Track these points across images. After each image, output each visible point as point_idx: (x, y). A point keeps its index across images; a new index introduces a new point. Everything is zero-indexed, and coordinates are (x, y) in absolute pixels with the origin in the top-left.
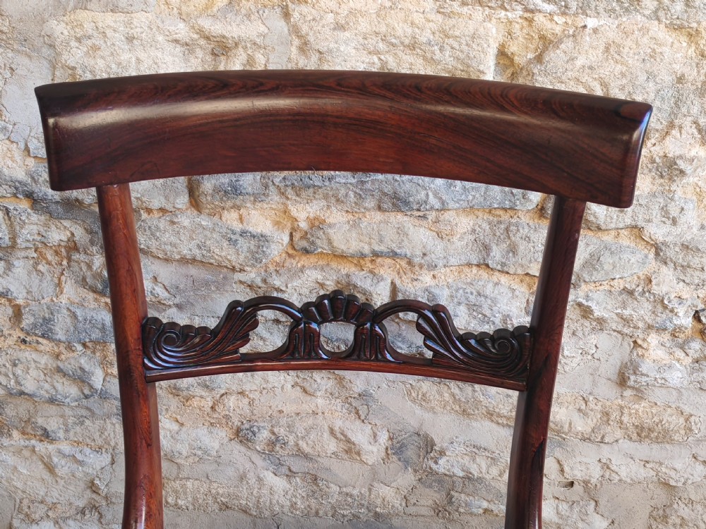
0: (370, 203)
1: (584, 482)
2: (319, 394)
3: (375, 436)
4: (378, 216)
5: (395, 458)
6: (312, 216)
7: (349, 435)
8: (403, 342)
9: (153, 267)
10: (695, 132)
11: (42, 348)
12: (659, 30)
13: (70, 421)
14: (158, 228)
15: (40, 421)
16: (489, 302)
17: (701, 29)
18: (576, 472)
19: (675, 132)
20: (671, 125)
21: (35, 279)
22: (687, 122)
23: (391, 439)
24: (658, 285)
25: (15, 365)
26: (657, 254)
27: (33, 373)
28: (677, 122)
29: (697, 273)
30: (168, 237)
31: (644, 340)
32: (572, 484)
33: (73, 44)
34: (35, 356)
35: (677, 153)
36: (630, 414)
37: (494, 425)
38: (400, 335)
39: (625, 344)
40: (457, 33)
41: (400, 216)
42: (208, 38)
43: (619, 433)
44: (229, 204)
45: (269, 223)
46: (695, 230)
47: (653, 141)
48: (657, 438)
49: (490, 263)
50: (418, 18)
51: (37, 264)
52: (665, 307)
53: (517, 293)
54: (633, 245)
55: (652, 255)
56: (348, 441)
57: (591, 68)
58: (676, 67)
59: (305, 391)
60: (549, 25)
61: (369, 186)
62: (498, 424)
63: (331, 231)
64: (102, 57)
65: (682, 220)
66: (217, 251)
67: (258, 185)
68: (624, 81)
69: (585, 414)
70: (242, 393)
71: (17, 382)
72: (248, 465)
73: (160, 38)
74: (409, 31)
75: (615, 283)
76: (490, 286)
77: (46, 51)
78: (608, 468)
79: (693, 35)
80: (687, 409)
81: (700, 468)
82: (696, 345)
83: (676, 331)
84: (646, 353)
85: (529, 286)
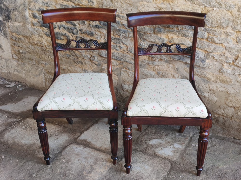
0: (180, 35)
1: (213, 90)
3: (178, 76)
4: (181, 37)
6: (171, 36)
7: (174, 75)
8: (184, 60)
9: (147, 42)
10: (232, 28)
11: (130, 54)
12: (225, 11)
13: (133, 67)
14: (148, 36)
15: (128, 66)
16: (198, 54)
17: (232, 11)
18: (212, 88)
19: (228, 28)
20: (227, 27)
21: (131, 43)
22: (230, 26)
23: (181, 77)
24: (226, 54)
25: (126, 56)
26: (226, 49)
27: (128, 58)
28: (228, 26)
29: (232, 53)
30: (150, 38)
31: (224, 64)
32: (211, 90)
33: (140, 7)
34: (129, 55)
35: (228, 31)
36: (221, 78)
37: (198, 77)
38: (183, 58)
39: (221, 65)
40: (194, 9)
41: (185, 38)
42: (159, 7)
43: (219, 81)
44: (159, 33)
45: (165, 37)
46: (232, 45)
47: (224, 29)
48: (226, 83)
49: (198, 47)
51: (131, 40)
52: (227, 58)
53: (203, 53)
54: (222, 47)
55: (225, 49)
56: (174, 77)
57: (214, 16)
58: (228, 17)
59: (168, 67)
60: (208, 9)
61: (180, 32)
63: (174, 39)
64: (144, 9)
65: (229, 43)
66: (157, 41)
67: (164, 31)
68: (220, 19)
69: (214, 77)
70: (158, 66)
71: (126, 59)
73: (152, 7)
74: (187, 8)
75: (219, 53)
76: (198, 51)
77: (137, 7)
78: (217, 88)
79: (231, 12)
80: (231, 78)
81: (233, 90)
82: (233, 66)
83: (229, 63)
84: (224, 67)
85: (205, 52)
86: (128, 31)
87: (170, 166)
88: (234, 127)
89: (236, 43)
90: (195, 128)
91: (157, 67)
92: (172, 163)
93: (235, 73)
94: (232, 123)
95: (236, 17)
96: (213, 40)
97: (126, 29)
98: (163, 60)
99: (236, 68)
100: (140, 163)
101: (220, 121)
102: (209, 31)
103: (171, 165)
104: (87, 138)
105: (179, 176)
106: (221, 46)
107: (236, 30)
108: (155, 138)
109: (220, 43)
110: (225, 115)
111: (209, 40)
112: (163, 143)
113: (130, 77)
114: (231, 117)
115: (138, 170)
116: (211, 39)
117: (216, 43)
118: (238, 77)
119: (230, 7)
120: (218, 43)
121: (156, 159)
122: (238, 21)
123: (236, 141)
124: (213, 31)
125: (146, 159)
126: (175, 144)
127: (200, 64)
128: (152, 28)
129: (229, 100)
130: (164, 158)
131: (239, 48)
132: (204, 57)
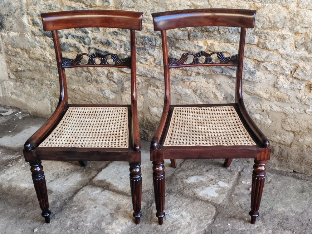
0: (222, 41)
1: (266, 110)
2: (210, 83)
3: (221, 94)
4: (224, 44)
5: (225, 100)
6: (211, 43)
7: (216, 93)
8: (228, 73)
9: (180, 52)
10: (289, 29)
11: (158, 68)
12: (280, 7)
13: (162, 84)
14: (182, 43)
15: (156, 84)
16: (246, 65)
18: (264, 108)
19: (284, 29)
20: (283, 27)
21: (159, 53)
23: (225, 95)
24: (282, 63)
25: (153, 71)
26: (281, 56)
27: (156, 73)
28: (284, 27)
29: (290, 61)
30: (183, 45)
31: (279, 77)
32: (263, 111)
33: (170, 5)
34: (157, 69)
35: (285, 34)
36: (276, 94)
37: (247, 95)
38: (227, 71)
39: (275, 77)
40: (240, 6)
41: (228, 44)
42: (194, 5)
43: (274, 99)
44: (195, 39)
45: (203, 44)
46: (289, 51)
47: (280, 30)
48: (282, 101)
49: (246, 56)
50: (233, 2)
51: (159, 50)
52: (283, 69)
53: (252, 63)
54: (277, 54)
55: (280, 57)
56: (216, 95)
57: (266, 14)
58: (284, 15)
59: (208, 83)
60: (258, 5)
61: (222, 37)
62: (248, 94)
63: (214, 46)
64: (175, 8)
65: (286, 49)
66: (192, 49)
67: (201, 36)
68: (273, 17)
69: (267, 94)
70: (195, 82)
71: (153, 75)
72: (195, 98)
73: (185, 5)
74: (231, 5)
75: (272, 62)
76: (246, 61)
77: (165, 7)
78: (272, 108)
79: (288, 8)
80: (289, 94)
81: (292, 110)
82: (291, 79)
83: (286, 75)
84: (280, 80)
85: (255, 62)
86: (155, 38)
87: (215, 211)
88: (294, 158)
89: (295, 48)
90: (244, 160)
91: (193, 83)
92: (217, 207)
93: (294, 88)
94: (291, 152)
95: (294, 14)
96: (264, 46)
97: (153, 35)
98: (201, 74)
99: (295, 81)
100: (175, 209)
101: (275, 150)
102: (259, 34)
103: (216, 210)
104: (106, 178)
105: (228, 224)
106: (275, 53)
107: (295, 31)
108: (194, 175)
109: (273, 49)
110: (282, 142)
111: (260, 46)
112: (204, 181)
113: (159, 97)
114: (290, 145)
115: (174, 218)
116: (262, 44)
117: (269, 50)
118: (299, 93)
119: (286, 2)
120: (272, 49)
121: (196, 203)
122: (297, 19)
123: (297, 175)
124: (264, 33)
125: (183, 203)
126: (220, 181)
127: (249, 77)
128: (186, 33)
129: (287, 123)
130: (207, 201)
131: (299, 55)
132: (254, 68)
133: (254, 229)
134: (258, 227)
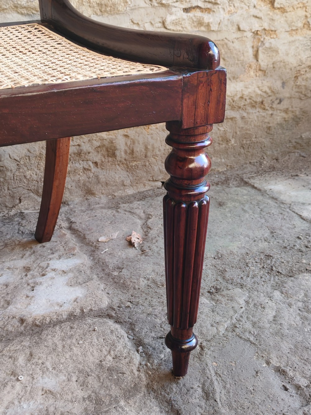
87: (118, 326)
92: (114, 315)
100: (8, 388)
103: (117, 322)
112: (11, 280)
121: (50, 337)
125: (14, 359)
126: (51, 262)
130: (72, 317)
133: (246, 309)
134: (247, 302)
